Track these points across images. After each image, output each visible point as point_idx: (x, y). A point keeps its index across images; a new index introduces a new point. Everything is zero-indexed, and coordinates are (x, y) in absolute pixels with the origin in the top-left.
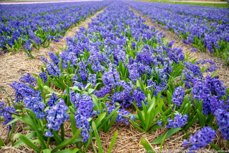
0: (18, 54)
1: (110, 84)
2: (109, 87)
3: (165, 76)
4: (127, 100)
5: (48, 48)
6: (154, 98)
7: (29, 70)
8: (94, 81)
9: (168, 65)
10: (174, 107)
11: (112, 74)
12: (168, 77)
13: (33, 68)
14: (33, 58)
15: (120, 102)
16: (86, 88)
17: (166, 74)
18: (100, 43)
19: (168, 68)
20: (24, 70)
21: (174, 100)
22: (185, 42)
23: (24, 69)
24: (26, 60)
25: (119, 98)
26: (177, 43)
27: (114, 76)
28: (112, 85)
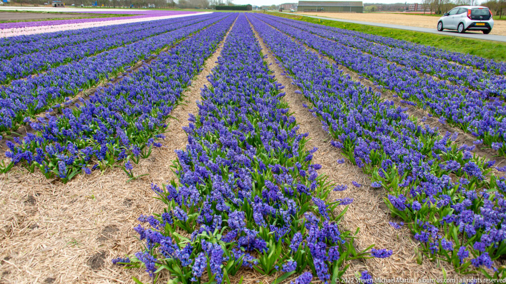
0: (114, 173)
1: (236, 230)
2: (235, 233)
3: (288, 218)
4: (251, 244)
5: (149, 158)
6: (274, 246)
7: (135, 199)
8: (220, 223)
9: (292, 208)
10: (291, 252)
11: (238, 221)
12: (292, 218)
13: (140, 195)
14: (135, 179)
15: (245, 246)
16: (214, 234)
17: (290, 216)
18: (221, 160)
19: (292, 210)
20: (130, 200)
21: (292, 246)
22: (334, 145)
23: (130, 198)
24: (127, 183)
25: (244, 243)
26: (325, 142)
27: (239, 222)
28: (238, 230)
